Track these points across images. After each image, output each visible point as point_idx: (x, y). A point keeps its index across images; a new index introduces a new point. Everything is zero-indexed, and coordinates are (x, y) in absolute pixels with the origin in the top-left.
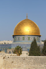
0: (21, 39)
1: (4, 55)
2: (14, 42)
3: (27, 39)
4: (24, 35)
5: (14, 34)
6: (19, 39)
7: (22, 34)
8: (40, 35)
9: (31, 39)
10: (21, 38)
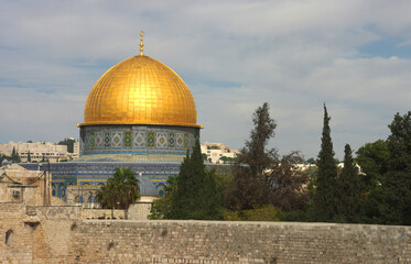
0: (117, 140)
1: (72, 216)
2: (85, 154)
3: (143, 141)
4: (130, 126)
5: (83, 122)
6: (107, 140)
7: (120, 118)
8: (198, 124)
9: (158, 141)
10: (117, 135)
